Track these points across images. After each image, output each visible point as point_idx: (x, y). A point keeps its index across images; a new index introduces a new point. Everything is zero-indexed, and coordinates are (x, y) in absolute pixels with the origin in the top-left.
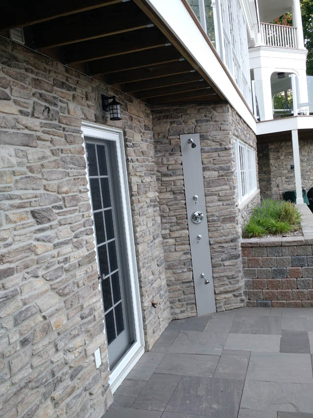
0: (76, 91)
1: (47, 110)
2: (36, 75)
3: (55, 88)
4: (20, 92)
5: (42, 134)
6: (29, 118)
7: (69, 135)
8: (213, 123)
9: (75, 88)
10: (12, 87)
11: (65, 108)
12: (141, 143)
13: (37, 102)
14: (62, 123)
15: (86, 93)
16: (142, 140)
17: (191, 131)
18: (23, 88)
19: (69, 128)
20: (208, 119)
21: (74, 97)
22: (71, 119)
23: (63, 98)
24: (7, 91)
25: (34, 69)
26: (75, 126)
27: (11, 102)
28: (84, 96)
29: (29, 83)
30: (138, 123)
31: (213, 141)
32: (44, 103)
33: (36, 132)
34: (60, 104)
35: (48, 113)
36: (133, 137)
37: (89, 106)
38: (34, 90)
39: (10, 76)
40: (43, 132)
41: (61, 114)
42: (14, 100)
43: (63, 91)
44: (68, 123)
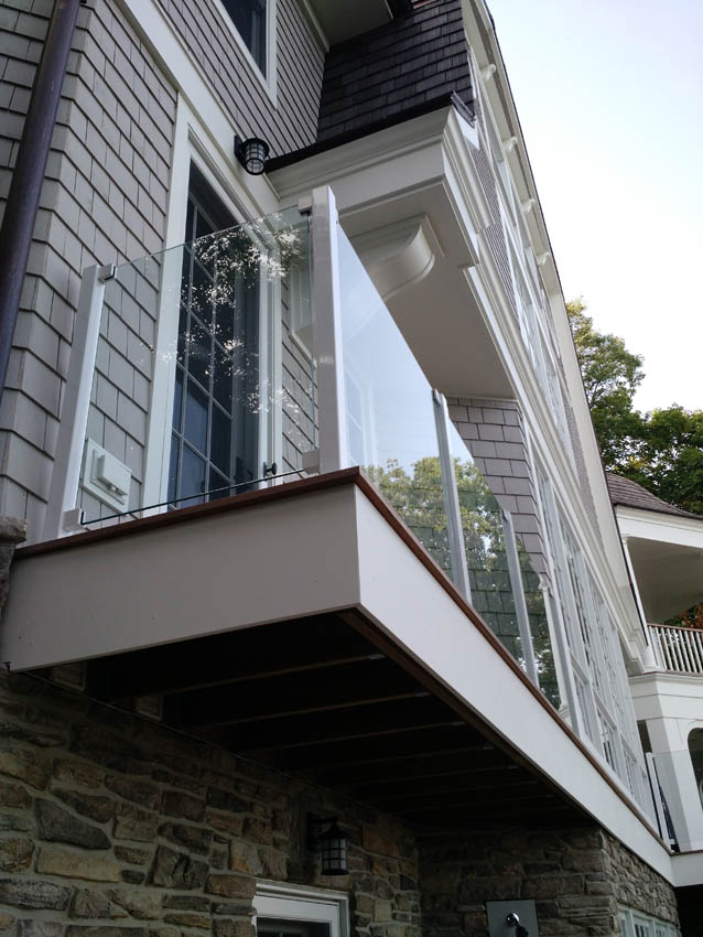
0: (251, 811)
1: (184, 863)
2: (174, 785)
3: (209, 809)
4: (132, 829)
5: (163, 925)
6: (142, 888)
7: (224, 921)
8: (565, 874)
9: (252, 804)
10: (119, 818)
11: (223, 855)
12: (391, 926)
13: (164, 848)
14: (212, 893)
15: (274, 812)
16: (394, 916)
17: (514, 893)
18: (142, 817)
19: (225, 905)
20: (554, 863)
21: (246, 826)
22: (235, 879)
23: (222, 830)
24: (106, 828)
25: (171, 772)
26: (240, 898)
27: (109, 854)
28: (268, 821)
29: (156, 805)
30: (386, 874)
31: (571, 922)
32: (177, 849)
33: (150, 922)
34: (214, 846)
35: (185, 871)
36: (373, 912)
37: (276, 844)
38: (164, 819)
39: (119, 793)
40: (167, 920)
41: (212, 871)
42: (117, 847)
43: (224, 813)
44: (226, 893)
